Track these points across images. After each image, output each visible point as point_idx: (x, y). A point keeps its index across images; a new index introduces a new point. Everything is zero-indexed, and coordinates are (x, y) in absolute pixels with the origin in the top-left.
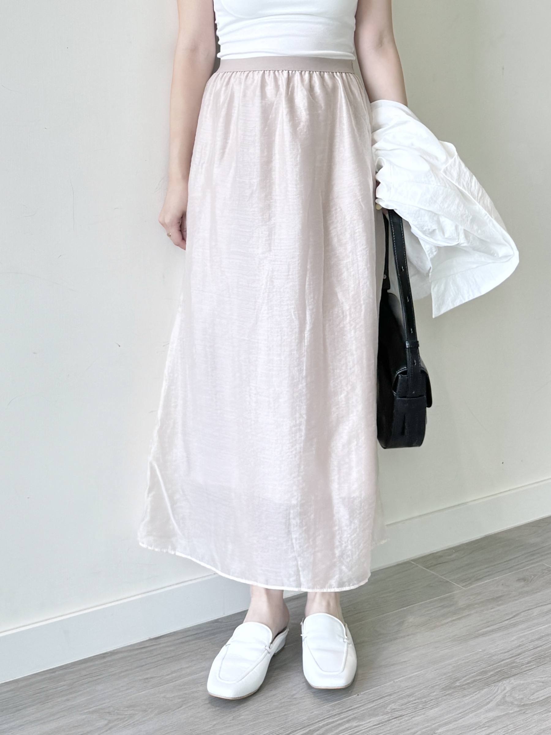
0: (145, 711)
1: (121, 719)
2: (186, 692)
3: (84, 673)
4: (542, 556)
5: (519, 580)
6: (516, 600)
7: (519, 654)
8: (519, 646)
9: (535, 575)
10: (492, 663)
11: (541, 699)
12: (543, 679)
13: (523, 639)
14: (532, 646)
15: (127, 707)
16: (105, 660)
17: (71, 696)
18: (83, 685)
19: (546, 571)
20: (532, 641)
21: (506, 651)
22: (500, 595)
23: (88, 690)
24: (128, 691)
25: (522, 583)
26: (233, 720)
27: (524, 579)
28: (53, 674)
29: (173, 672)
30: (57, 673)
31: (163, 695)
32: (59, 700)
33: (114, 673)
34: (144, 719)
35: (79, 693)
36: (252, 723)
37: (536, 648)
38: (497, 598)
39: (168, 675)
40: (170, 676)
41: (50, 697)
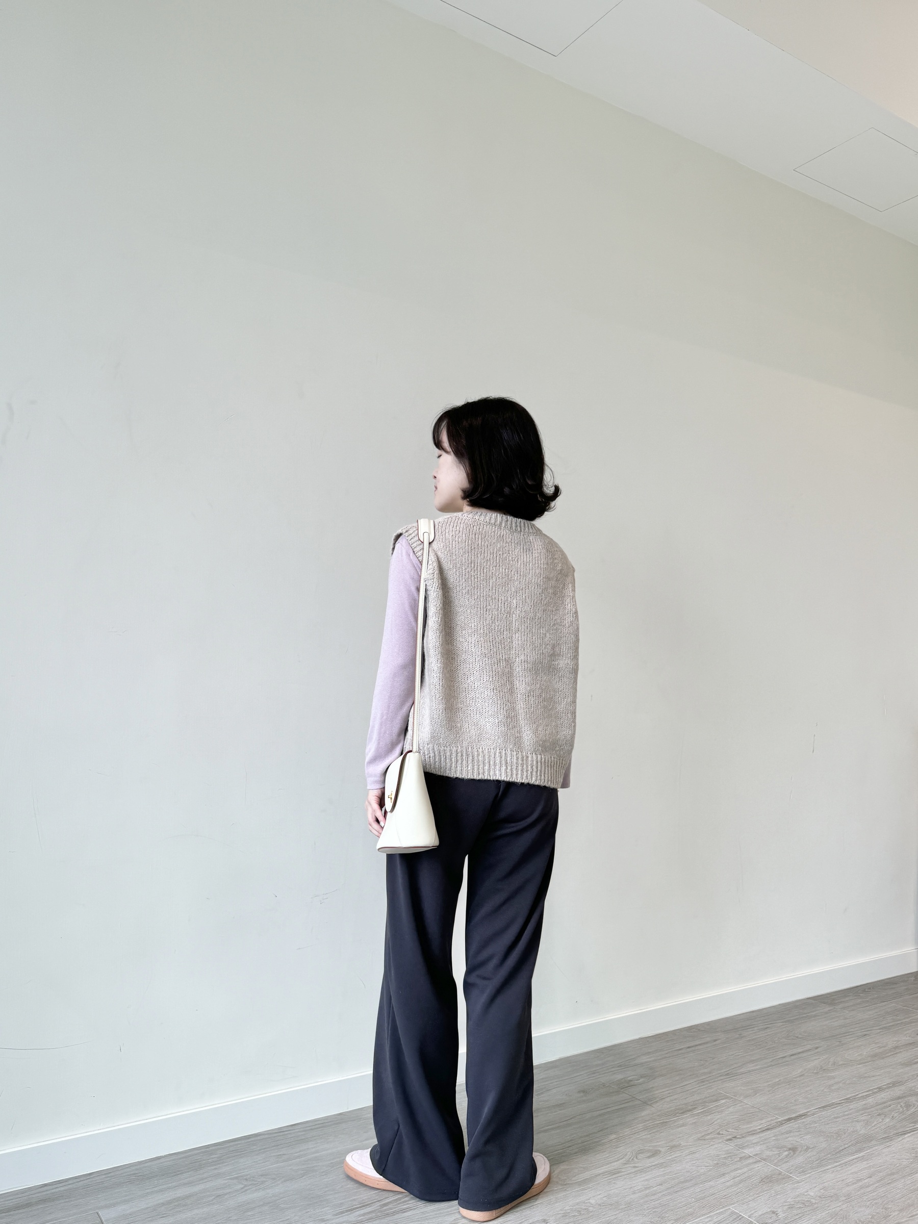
0: (274, 1179)
1: (255, 1184)
2: (309, 1166)
3: (231, 1149)
4: (600, 1075)
5: (579, 1092)
6: (574, 1106)
7: (570, 1146)
8: (571, 1140)
9: (592, 1089)
10: (548, 1152)
11: (580, 1180)
12: (585, 1165)
13: (575, 1135)
14: (580, 1141)
15: (261, 1176)
16: (249, 1140)
17: (219, 1166)
18: (230, 1158)
19: (601, 1086)
20: (581, 1137)
21: (560, 1144)
22: (563, 1102)
23: (233, 1161)
24: (264, 1164)
25: (582, 1094)
26: (341, 1188)
27: (583, 1091)
28: (208, 1149)
29: (300, 1151)
30: (211, 1148)
31: (290, 1168)
32: (209, 1168)
33: (254, 1150)
34: (273, 1185)
35: (225, 1164)
36: (356, 1191)
37: (583, 1143)
38: (561, 1104)
39: (297, 1153)
40: (298, 1154)
41: (203, 1166)
